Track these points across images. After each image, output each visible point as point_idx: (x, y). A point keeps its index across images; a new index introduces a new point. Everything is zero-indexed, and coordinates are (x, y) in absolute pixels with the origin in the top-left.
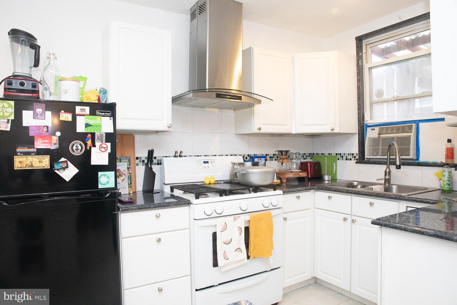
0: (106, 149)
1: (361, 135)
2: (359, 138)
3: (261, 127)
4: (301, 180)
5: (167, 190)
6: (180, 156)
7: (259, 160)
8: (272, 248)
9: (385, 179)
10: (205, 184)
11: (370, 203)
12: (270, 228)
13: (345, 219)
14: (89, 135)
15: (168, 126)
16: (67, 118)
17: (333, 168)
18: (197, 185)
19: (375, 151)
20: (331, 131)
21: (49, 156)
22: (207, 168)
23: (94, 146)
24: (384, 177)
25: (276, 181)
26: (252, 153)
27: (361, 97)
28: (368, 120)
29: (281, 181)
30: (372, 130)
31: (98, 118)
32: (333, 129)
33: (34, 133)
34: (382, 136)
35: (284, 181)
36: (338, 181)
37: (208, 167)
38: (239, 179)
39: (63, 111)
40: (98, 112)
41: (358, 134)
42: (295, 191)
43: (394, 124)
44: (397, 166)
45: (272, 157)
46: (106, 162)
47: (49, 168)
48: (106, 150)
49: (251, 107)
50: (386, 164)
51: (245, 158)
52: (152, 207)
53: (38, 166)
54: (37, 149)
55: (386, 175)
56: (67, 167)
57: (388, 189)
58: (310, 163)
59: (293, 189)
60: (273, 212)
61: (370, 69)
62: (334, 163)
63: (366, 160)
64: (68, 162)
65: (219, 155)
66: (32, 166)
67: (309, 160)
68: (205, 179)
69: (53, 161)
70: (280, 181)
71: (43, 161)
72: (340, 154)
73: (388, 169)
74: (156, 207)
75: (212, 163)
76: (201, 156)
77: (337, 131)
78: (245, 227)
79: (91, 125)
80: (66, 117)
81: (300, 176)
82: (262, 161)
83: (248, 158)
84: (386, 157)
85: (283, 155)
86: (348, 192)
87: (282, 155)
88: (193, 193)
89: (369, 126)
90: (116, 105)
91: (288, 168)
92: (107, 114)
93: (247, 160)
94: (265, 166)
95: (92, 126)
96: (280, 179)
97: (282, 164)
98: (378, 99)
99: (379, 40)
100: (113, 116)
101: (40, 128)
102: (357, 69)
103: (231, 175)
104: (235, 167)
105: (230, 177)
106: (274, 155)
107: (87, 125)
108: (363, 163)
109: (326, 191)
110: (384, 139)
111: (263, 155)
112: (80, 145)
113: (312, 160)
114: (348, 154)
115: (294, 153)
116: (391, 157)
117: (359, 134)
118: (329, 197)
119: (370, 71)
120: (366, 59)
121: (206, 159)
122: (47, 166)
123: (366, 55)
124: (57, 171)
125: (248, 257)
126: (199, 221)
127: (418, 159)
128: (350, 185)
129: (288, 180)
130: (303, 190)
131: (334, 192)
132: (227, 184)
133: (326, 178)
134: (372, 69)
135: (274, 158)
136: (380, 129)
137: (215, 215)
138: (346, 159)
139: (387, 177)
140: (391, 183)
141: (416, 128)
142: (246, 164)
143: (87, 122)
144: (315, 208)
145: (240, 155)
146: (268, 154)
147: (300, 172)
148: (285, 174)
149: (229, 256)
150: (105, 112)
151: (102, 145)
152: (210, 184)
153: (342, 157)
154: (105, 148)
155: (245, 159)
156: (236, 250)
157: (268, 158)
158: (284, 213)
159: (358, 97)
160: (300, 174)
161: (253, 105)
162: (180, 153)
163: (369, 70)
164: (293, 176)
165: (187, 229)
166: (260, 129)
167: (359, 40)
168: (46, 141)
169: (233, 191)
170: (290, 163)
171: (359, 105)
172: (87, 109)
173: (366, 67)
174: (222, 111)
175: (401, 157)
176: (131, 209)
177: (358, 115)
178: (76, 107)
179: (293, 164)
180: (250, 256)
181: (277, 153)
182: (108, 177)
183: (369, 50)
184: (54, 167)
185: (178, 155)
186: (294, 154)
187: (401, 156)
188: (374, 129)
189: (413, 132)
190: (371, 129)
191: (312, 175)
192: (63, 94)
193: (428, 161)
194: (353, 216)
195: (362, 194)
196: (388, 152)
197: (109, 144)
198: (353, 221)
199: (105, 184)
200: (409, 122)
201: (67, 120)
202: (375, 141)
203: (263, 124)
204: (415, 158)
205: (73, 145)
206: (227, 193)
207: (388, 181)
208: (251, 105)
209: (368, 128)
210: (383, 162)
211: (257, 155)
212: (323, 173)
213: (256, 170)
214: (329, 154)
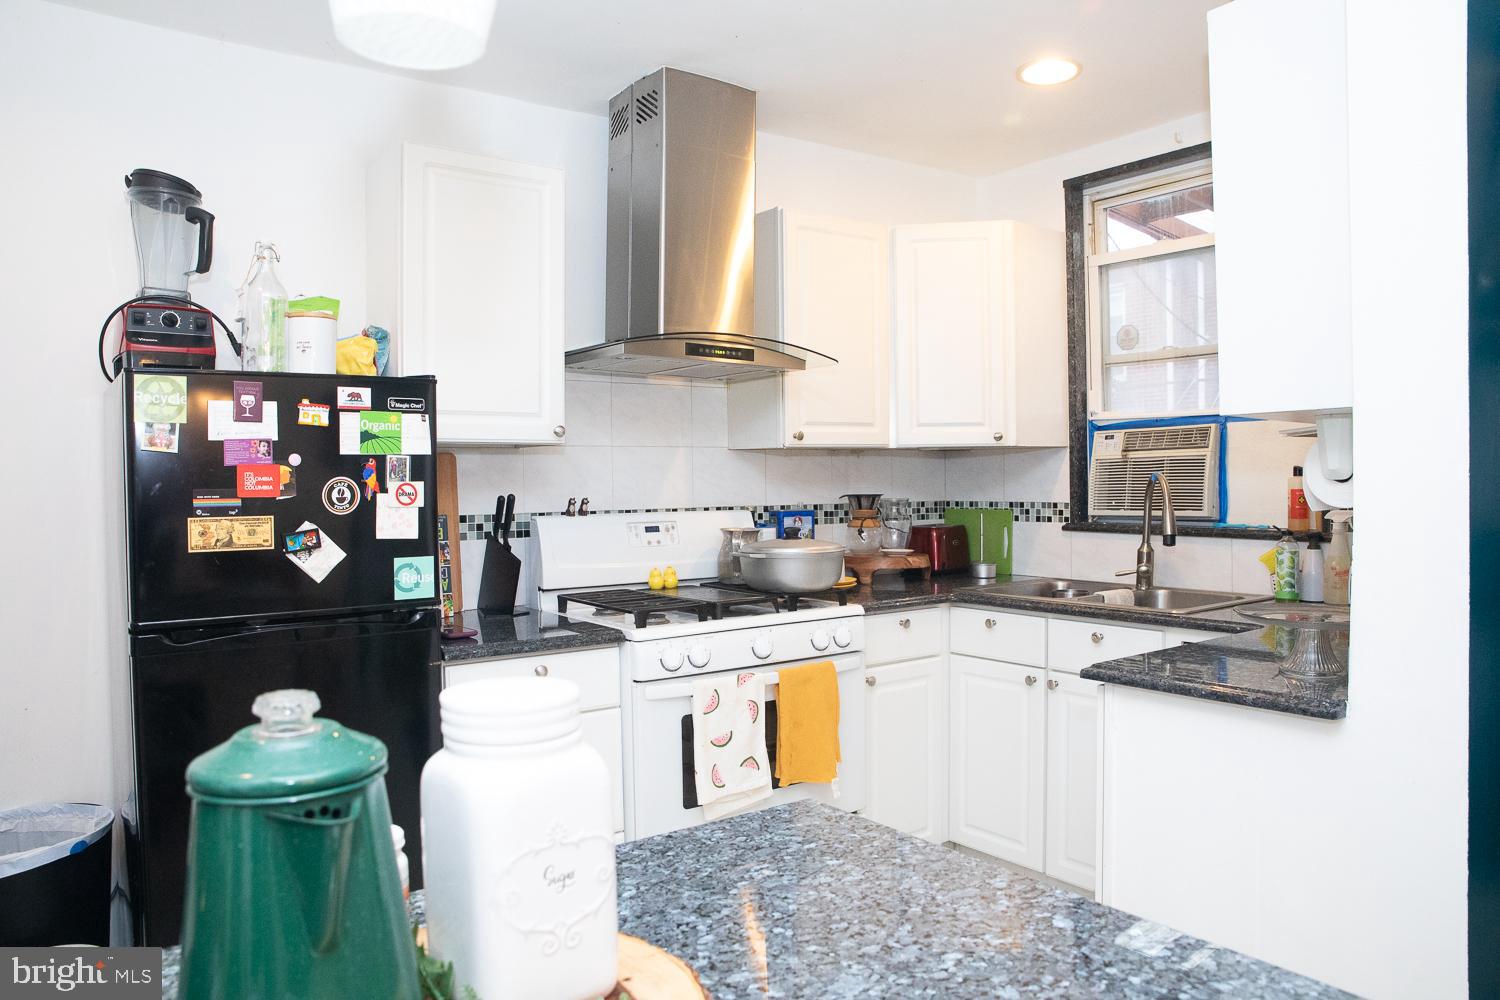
0: (413, 497)
1: (1078, 451)
2: (1071, 460)
3: (805, 431)
4: (911, 576)
5: (548, 605)
6: (582, 512)
7: (795, 521)
8: (838, 759)
9: (1138, 572)
10: (650, 589)
11: (1094, 635)
12: (833, 706)
13: (1030, 681)
14: (372, 463)
15: (556, 433)
16: (316, 419)
17: (1002, 544)
18: (630, 592)
19: (1114, 498)
20: (995, 442)
21: (272, 517)
22: (656, 544)
23: (384, 490)
24: (1135, 569)
25: (847, 580)
26: (776, 502)
27: (1077, 348)
28: (1096, 411)
29: (858, 581)
30: (1106, 438)
31: (393, 416)
32: (1001, 438)
33: (236, 459)
34: (1131, 455)
35: (867, 580)
36: (1014, 579)
37: (659, 542)
38: (746, 573)
39: (306, 401)
40: (391, 402)
41: (1068, 450)
42: (897, 607)
43: (1163, 423)
44: (1165, 537)
45: (831, 514)
46: (412, 532)
47: (273, 548)
48: (413, 501)
49: (775, 376)
50: (1140, 531)
51: (756, 515)
52: (526, 649)
53: (244, 542)
54: (243, 500)
55: (1140, 561)
56: (318, 545)
57: (1145, 599)
58: (939, 529)
59: (892, 602)
60: (839, 663)
61: (1104, 270)
62: (1006, 529)
63: (1090, 521)
64: (321, 532)
65: (687, 510)
66: (230, 542)
67: (934, 520)
68: (651, 576)
69: (283, 531)
70: (855, 579)
71: (258, 529)
72: (1022, 505)
73: (1146, 545)
74: (537, 649)
75: (667, 530)
76: (635, 511)
77: (1010, 441)
78: (767, 703)
79: (375, 437)
80: (313, 416)
81: (909, 567)
82: (806, 525)
83: (766, 516)
84: (1141, 513)
85: (863, 508)
86: (1036, 608)
87: (860, 508)
88: (630, 612)
89: (1100, 428)
90: (436, 382)
91: (876, 544)
92: (415, 406)
93: (762, 522)
94: (813, 537)
95: (378, 437)
96: (855, 574)
97: (860, 532)
98: (1124, 352)
99: (1125, 191)
100: (430, 410)
101: (251, 446)
102: (1068, 268)
103: (721, 565)
104: (734, 541)
105: (719, 572)
106: (836, 507)
107: (366, 436)
108: (1082, 530)
109: (981, 606)
110: (1137, 463)
111: (805, 506)
112: (350, 487)
113: (942, 521)
114: (1044, 505)
115: (894, 500)
116: (1154, 513)
117: (1071, 448)
118: (988, 621)
119: (1104, 276)
120: (1093, 241)
121: (651, 519)
122: (265, 544)
123: (1094, 230)
124: (291, 557)
125: (776, 784)
126: (649, 687)
127: (1223, 519)
128: (1048, 589)
129: (877, 576)
130: (920, 604)
131: (1002, 609)
132: (713, 590)
133: (983, 570)
134: (1107, 271)
135: (837, 515)
136: (1129, 438)
137: (688, 669)
138: (1038, 519)
139: (1144, 568)
140: (1155, 583)
141: (1219, 436)
142: (762, 534)
143: (365, 429)
144: (952, 653)
145: (742, 508)
146: (821, 506)
147: (909, 555)
148: (870, 561)
149: (725, 777)
150: (409, 402)
151: (403, 487)
152: (664, 588)
153: (1027, 512)
154: (409, 494)
155: (756, 519)
156: (745, 761)
157: (821, 516)
158: (868, 667)
159: (1069, 347)
160: (910, 559)
161: (783, 373)
162: (583, 503)
163: (1101, 273)
164: (892, 567)
165: (615, 707)
166: (800, 437)
167: (1074, 189)
168: (265, 479)
169: (732, 608)
170: (881, 530)
171: (1072, 368)
172: (366, 393)
173: (1092, 263)
174: (694, 384)
175: (1177, 513)
176: (474, 656)
177: (1070, 398)
178: (339, 388)
179: (890, 533)
180: (779, 779)
181: (846, 501)
182: (417, 570)
183: (1100, 216)
184: (284, 545)
185: (578, 509)
186: (892, 504)
187: (1176, 510)
188: (1112, 437)
189: (1211, 444)
190: (1104, 436)
191: (944, 564)
192: (296, 353)
193: (1247, 525)
194: (1051, 673)
195: (1073, 613)
196: (1145, 500)
197: (420, 486)
198: (1051, 685)
199: (411, 590)
200: (1202, 420)
201: (316, 424)
202: (1113, 470)
203: (808, 424)
204: (1216, 515)
205: (332, 488)
206: (719, 611)
207: (1145, 577)
208: (777, 373)
209: (1096, 433)
210: (1134, 526)
211: (789, 507)
212: (973, 558)
213: (791, 550)
214: (991, 504)
